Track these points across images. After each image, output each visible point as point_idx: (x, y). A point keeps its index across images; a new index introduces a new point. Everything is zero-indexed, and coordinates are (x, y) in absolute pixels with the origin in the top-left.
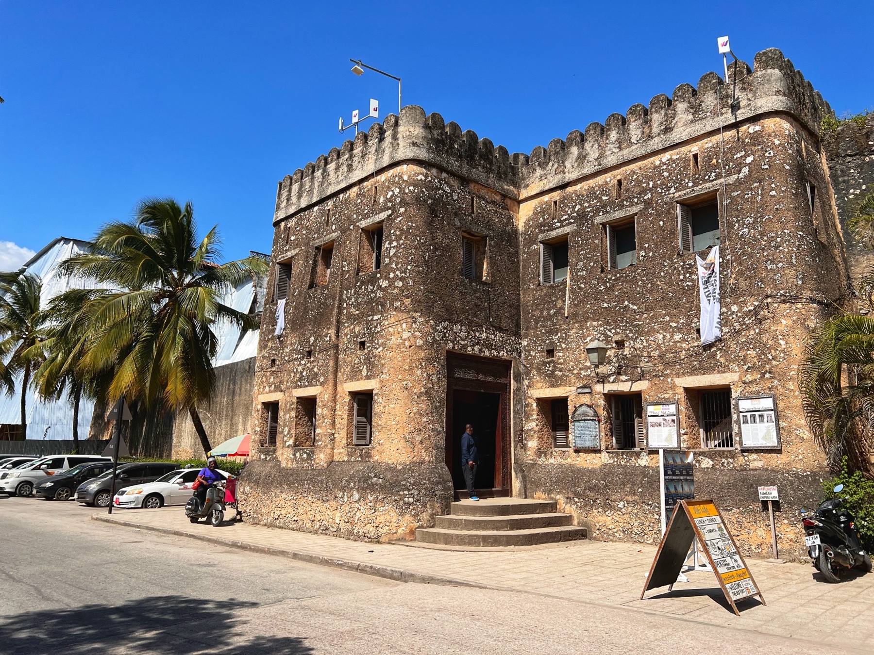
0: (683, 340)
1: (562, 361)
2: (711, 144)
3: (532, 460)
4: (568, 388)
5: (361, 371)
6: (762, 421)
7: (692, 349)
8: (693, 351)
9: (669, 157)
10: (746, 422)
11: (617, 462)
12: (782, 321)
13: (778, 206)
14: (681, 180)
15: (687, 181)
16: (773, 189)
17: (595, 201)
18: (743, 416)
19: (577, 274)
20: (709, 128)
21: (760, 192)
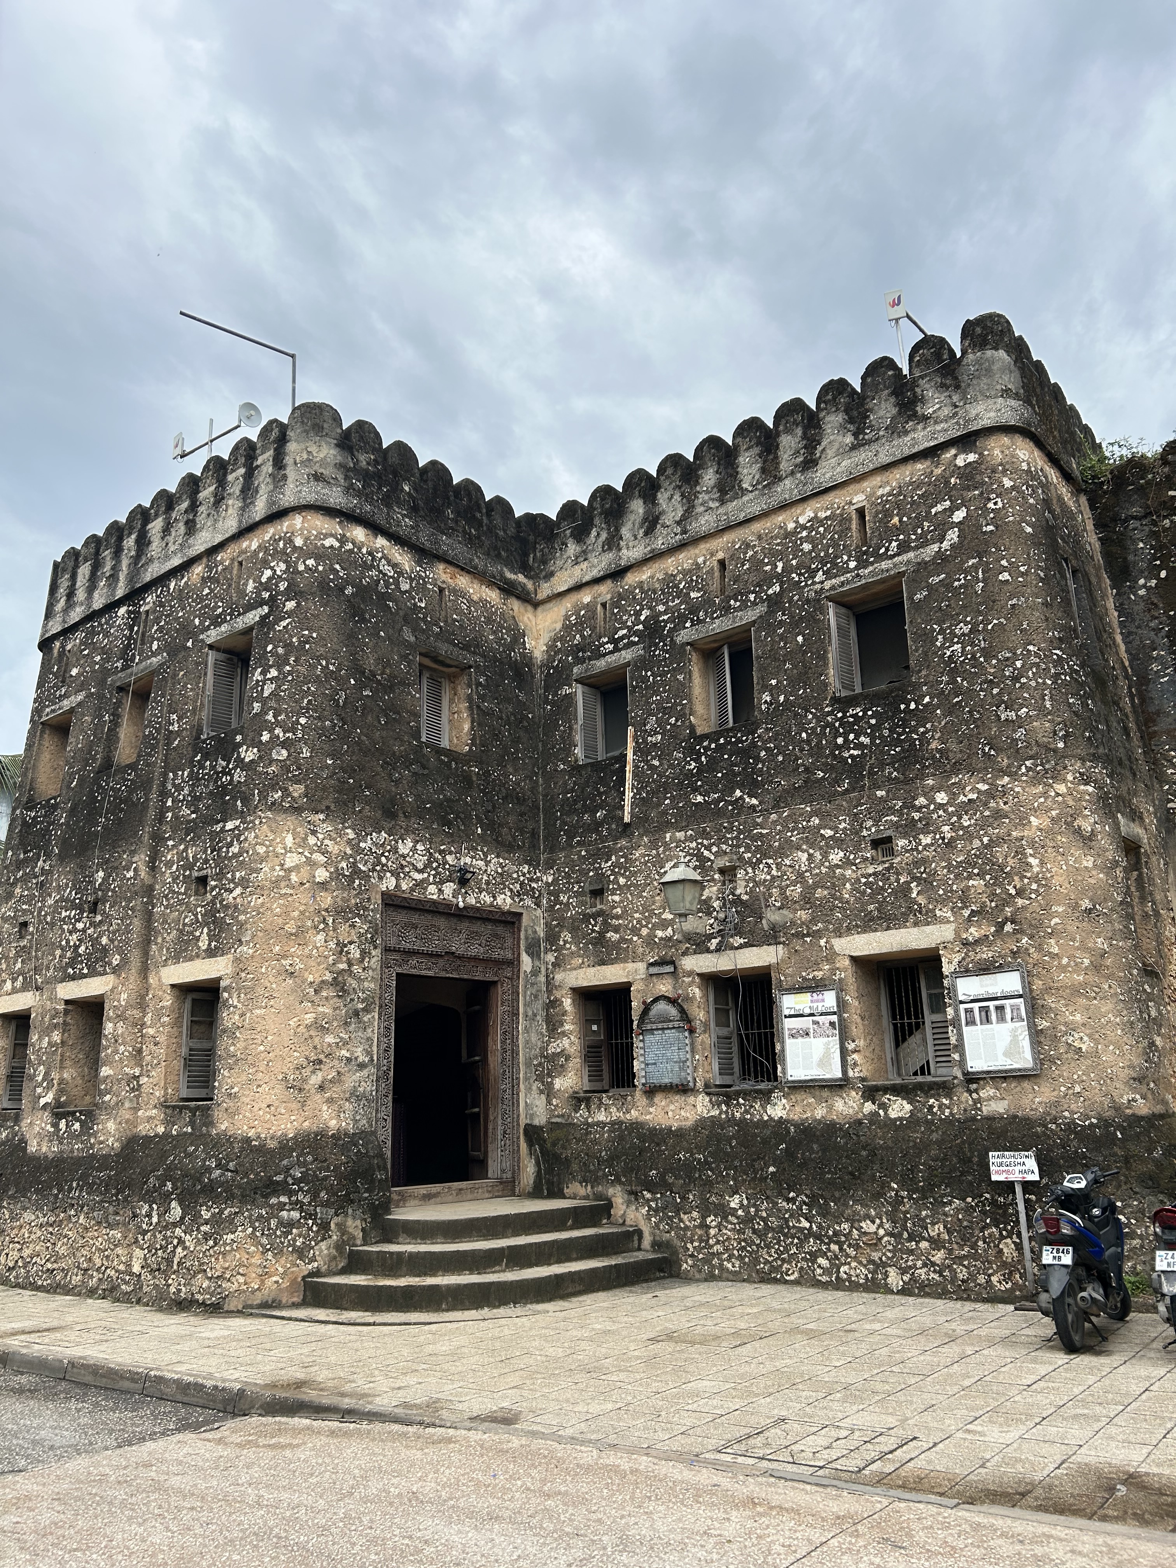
0: (847, 863)
1: (619, 911)
2: (888, 489)
3: (563, 1116)
4: (630, 966)
5: (198, 939)
6: (1002, 1019)
7: (863, 880)
8: (865, 884)
9: (812, 515)
10: (971, 1022)
11: (726, 1112)
12: (1032, 819)
13: (1014, 601)
14: (836, 557)
15: (845, 558)
16: (1004, 569)
17: (677, 601)
18: (966, 1010)
19: (645, 741)
20: (884, 459)
21: (981, 576)
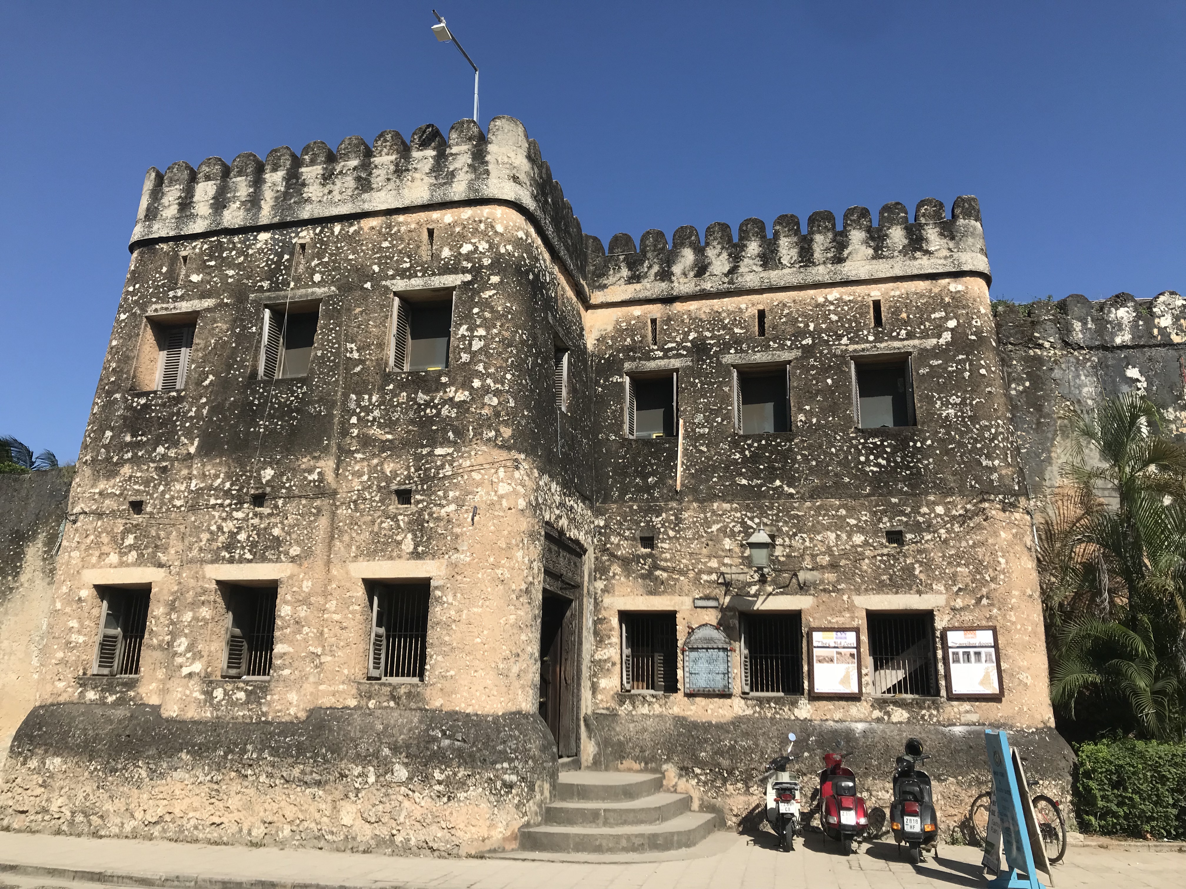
0: (866, 543)
1: (668, 556)
2: (898, 293)
4: (677, 599)
5: (399, 543)
6: (978, 660)
7: (879, 558)
8: (880, 561)
9: (838, 296)
10: (957, 661)
11: (760, 713)
12: (1002, 533)
13: (989, 389)
14: (859, 331)
15: (865, 332)
16: (983, 367)
17: (722, 332)
18: (954, 653)
19: (694, 430)
20: (898, 271)
21: (968, 368)
